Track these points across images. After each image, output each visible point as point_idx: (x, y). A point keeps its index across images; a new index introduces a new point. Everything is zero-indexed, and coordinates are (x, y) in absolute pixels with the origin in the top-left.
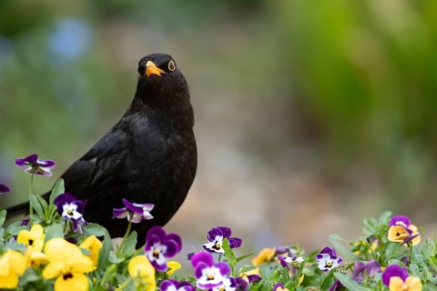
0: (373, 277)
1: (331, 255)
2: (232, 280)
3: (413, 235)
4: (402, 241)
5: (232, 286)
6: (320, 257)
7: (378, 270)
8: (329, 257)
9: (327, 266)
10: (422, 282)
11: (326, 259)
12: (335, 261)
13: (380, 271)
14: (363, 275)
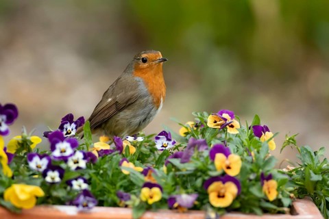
0: (202, 152)
1: (167, 137)
2: (84, 154)
3: (227, 122)
4: (219, 127)
5: (84, 158)
6: (157, 138)
7: (205, 147)
8: (165, 139)
9: (163, 146)
10: (242, 159)
11: (163, 140)
12: (170, 143)
13: (207, 149)
14: (194, 150)
